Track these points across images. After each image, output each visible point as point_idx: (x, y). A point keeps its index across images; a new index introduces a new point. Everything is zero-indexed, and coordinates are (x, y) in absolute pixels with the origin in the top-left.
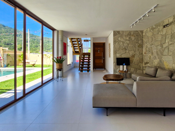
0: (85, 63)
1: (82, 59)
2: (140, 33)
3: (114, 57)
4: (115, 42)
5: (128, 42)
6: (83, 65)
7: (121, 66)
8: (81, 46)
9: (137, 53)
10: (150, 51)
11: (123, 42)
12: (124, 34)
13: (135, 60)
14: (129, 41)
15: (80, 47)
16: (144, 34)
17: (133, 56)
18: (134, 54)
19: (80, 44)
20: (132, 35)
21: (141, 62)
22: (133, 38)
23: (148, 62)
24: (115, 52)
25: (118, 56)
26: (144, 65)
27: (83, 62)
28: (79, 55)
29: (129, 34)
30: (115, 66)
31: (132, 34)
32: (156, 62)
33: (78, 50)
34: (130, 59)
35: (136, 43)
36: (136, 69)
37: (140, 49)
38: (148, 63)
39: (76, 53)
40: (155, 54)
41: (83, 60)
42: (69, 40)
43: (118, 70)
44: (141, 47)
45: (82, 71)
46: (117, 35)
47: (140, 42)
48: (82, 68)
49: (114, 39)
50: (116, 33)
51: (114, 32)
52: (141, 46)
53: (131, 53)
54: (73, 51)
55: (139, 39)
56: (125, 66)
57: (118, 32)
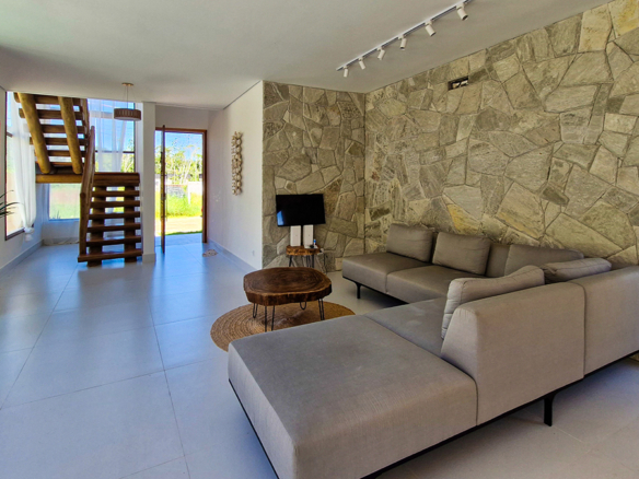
0: (108, 222)
1: (93, 205)
2: (357, 104)
3: (265, 191)
4: (270, 128)
5: (318, 132)
6: (97, 232)
7: (295, 230)
8: (88, 141)
9: (348, 175)
10: (395, 168)
11: (299, 131)
12: (306, 98)
13: (339, 204)
14: (321, 127)
15: (81, 142)
16: (370, 107)
17: (335, 187)
18: (339, 181)
19: (80, 130)
20: (334, 108)
21: (358, 211)
22: (335, 119)
23: (387, 207)
24: (270, 172)
25: (282, 186)
26: (369, 221)
27: (99, 219)
28: (80, 185)
29: (323, 101)
30: (267, 232)
31: (332, 101)
32: (418, 208)
33: (68, 160)
34: (327, 200)
35: (345, 137)
36: (345, 236)
37: (358, 161)
38: (387, 212)
39: (52, 172)
41: (101, 206)
42: (14, 107)
43: (280, 247)
44: (360, 154)
45: (94, 262)
46: (278, 99)
47: (356, 134)
48: (96, 247)
49: (266, 116)
50: (274, 94)
51: (267, 86)
52: (359, 151)
53: (329, 175)
54: (40, 162)
55: (355, 124)
56: (309, 229)
57: (284, 89)
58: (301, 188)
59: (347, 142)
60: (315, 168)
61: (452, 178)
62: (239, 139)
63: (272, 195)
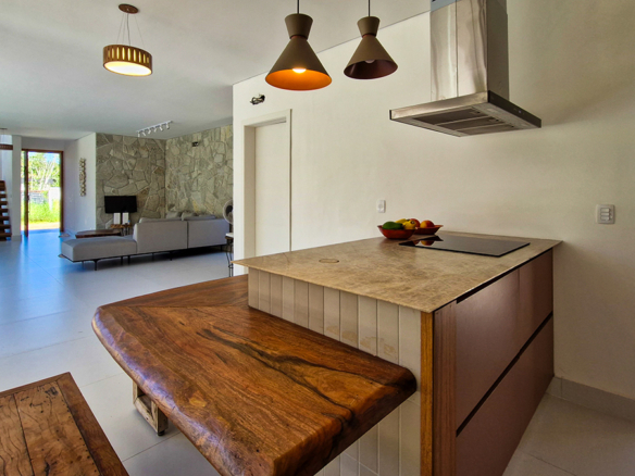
2: (160, 145)
3: (97, 194)
4: (100, 159)
5: (133, 161)
7: (117, 216)
9: (154, 186)
10: (175, 182)
11: (121, 161)
12: (125, 142)
13: (148, 201)
14: (135, 158)
16: (167, 149)
17: (145, 192)
18: (148, 188)
20: (143, 148)
21: (161, 205)
22: (145, 154)
23: (174, 203)
24: (101, 183)
25: (109, 191)
29: (136, 144)
30: (99, 216)
31: (142, 144)
32: (183, 203)
34: (139, 199)
35: (152, 164)
37: (160, 178)
38: (174, 206)
40: (183, 189)
43: (107, 224)
44: (162, 174)
46: (106, 143)
47: (159, 163)
49: (98, 152)
50: (103, 140)
51: (98, 135)
52: (162, 171)
53: (141, 186)
55: (158, 156)
56: (126, 215)
57: (110, 138)
58: (123, 192)
59: (153, 167)
60: (131, 181)
61: (194, 188)
62: (84, 163)
63: (102, 196)
